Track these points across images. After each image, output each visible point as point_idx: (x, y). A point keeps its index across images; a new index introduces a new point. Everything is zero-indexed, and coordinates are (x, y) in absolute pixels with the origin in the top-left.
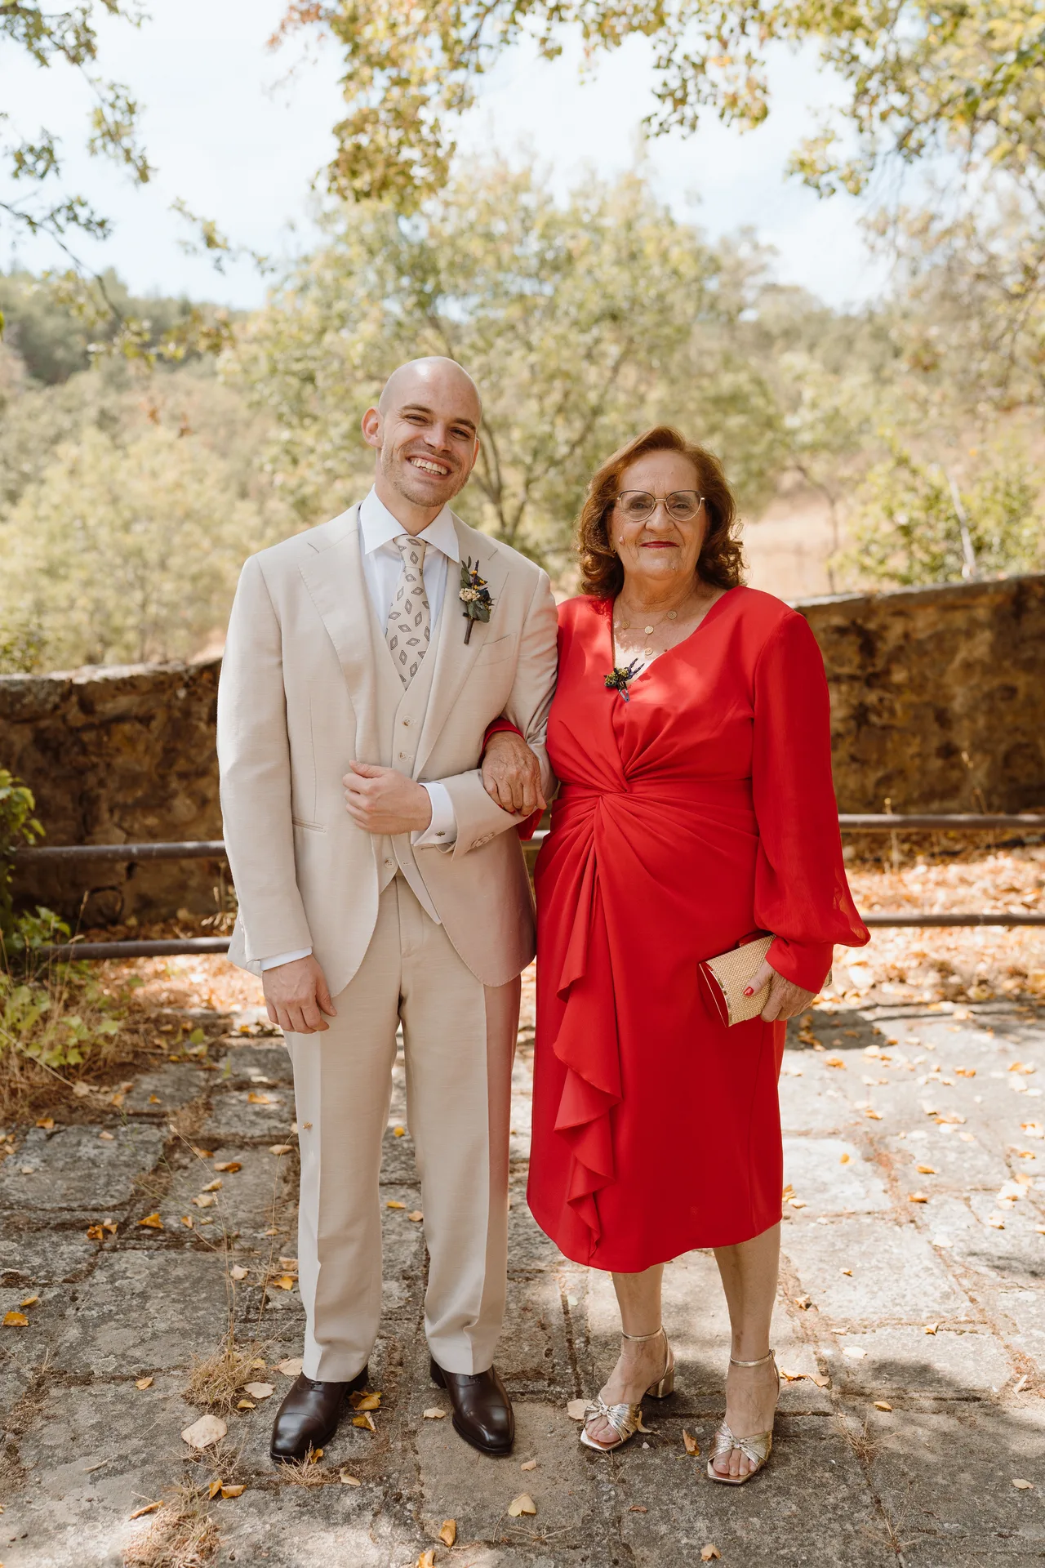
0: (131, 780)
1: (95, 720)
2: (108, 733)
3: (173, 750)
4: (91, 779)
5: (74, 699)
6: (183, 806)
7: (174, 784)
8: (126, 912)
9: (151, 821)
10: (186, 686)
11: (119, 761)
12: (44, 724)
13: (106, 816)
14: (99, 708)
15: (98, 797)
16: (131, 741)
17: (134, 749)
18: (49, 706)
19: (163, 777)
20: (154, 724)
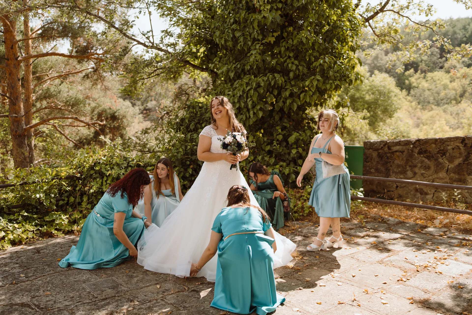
0: (398, 166)
1: (390, 151)
2: (393, 154)
3: (408, 160)
4: (389, 165)
5: (387, 146)
6: (409, 173)
7: (408, 168)
8: (395, 197)
9: (402, 176)
10: (413, 144)
11: (396, 162)
12: (380, 151)
13: (392, 174)
14: (392, 148)
15: (390, 169)
16: (398, 157)
17: (399, 159)
18: (380, 147)
19: (406, 166)
20: (404, 153)
